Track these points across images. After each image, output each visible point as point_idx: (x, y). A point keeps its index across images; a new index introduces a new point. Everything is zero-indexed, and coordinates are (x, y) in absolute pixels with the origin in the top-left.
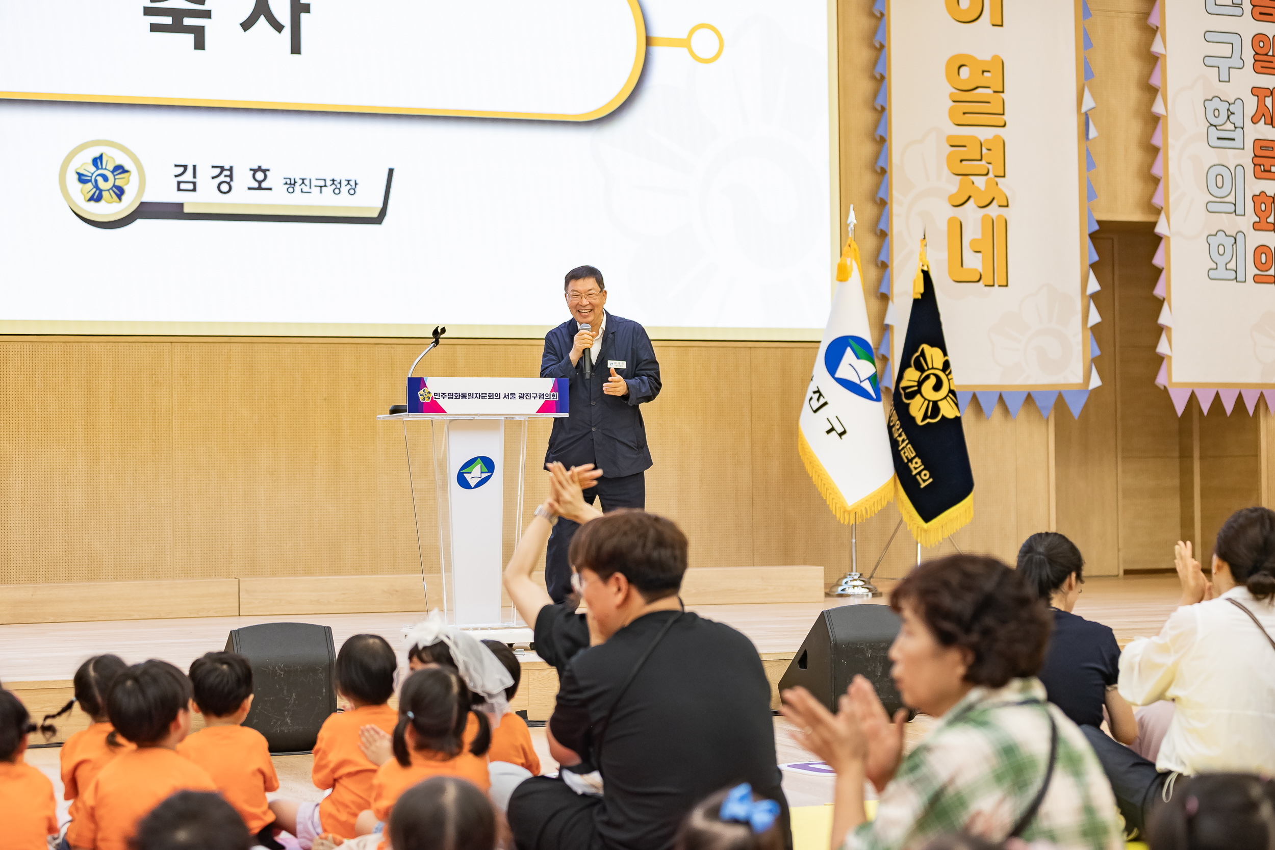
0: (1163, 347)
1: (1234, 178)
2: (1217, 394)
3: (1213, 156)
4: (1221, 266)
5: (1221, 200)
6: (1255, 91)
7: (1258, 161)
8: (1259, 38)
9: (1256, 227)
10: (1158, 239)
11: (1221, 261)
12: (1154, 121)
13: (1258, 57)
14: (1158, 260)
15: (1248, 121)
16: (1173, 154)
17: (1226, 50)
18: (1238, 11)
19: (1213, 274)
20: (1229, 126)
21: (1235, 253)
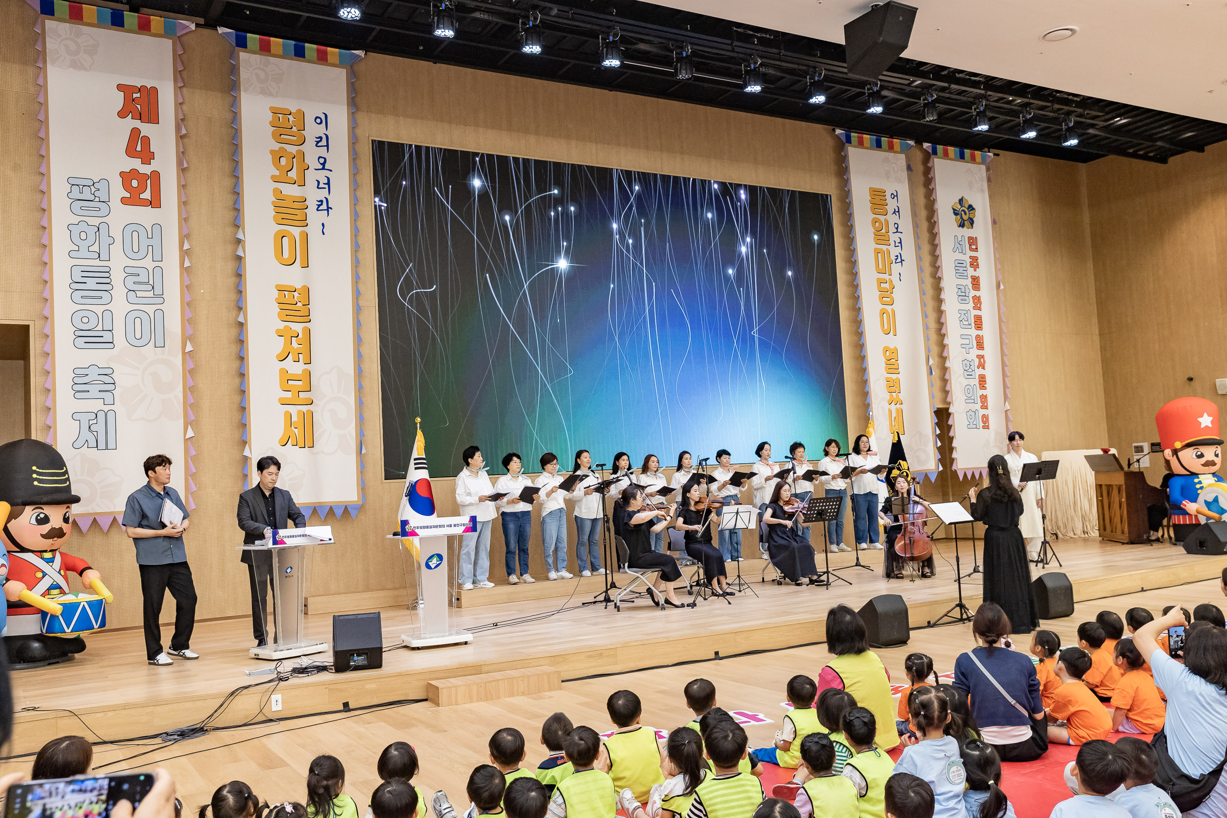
0: (954, 455)
1: (973, 390)
2: (965, 472)
3: (966, 382)
4: (971, 423)
5: (969, 398)
6: (978, 356)
7: (980, 383)
8: (978, 336)
9: (982, 407)
10: (950, 414)
11: (971, 421)
12: (944, 370)
13: (978, 344)
14: (950, 422)
15: (976, 367)
16: (953, 382)
17: (967, 342)
18: (970, 327)
19: (969, 426)
20: (970, 370)
21: (975, 418)
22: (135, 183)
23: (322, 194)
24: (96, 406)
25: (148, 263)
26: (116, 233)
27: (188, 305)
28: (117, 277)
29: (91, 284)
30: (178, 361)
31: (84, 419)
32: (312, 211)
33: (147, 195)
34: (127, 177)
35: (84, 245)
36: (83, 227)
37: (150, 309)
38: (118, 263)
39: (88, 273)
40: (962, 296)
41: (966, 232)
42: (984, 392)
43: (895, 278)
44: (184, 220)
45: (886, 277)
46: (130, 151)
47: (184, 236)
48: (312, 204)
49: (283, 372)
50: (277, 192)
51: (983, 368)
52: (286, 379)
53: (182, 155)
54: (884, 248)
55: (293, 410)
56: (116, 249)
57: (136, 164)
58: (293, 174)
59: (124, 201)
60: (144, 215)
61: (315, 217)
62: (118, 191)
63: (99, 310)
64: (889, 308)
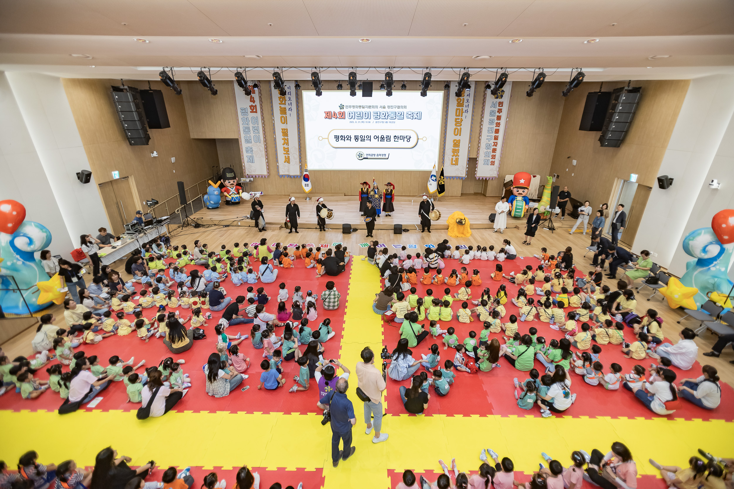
0: (476, 173)
1: (489, 153)
2: (483, 178)
3: (486, 150)
5: (487, 156)
6: (494, 142)
7: (493, 151)
8: (495, 136)
9: (492, 159)
10: (477, 160)
11: (486, 163)
13: (495, 138)
15: (492, 146)
16: (481, 150)
17: (490, 137)
18: (493, 133)
19: (484, 164)
20: (490, 147)
21: (488, 162)
22: (252, 108)
23: (290, 107)
24: (250, 155)
25: (256, 125)
26: (250, 119)
27: (264, 134)
28: (251, 128)
29: (247, 130)
30: (263, 146)
31: (248, 157)
32: (287, 111)
33: (255, 110)
34: (251, 106)
35: (244, 122)
36: (244, 118)
37: (257, 135)
38: (251, 125)
39: (246, 128)
40: (491, 122)
41: (499, 100)
42: (494, 154)
43: (463, 118)
44: (262, 115)
45: (460, 117)
46: (251, 101)
47: (263, 119)
48: (287, 109)
49: (284, 147)
50: (280, 107)
51: (496, 146)
52: (284, 149)
53: (261, 101)
54: (461, 108)
55: (286, 155)
56: (250, 122)
57: (252, 103)
58: (283, 102)
59: (251, 112)
60: (254, 115)
61: (288, 112)
62: (250, 110)
63: (248, 135)
64: (459, 128)
